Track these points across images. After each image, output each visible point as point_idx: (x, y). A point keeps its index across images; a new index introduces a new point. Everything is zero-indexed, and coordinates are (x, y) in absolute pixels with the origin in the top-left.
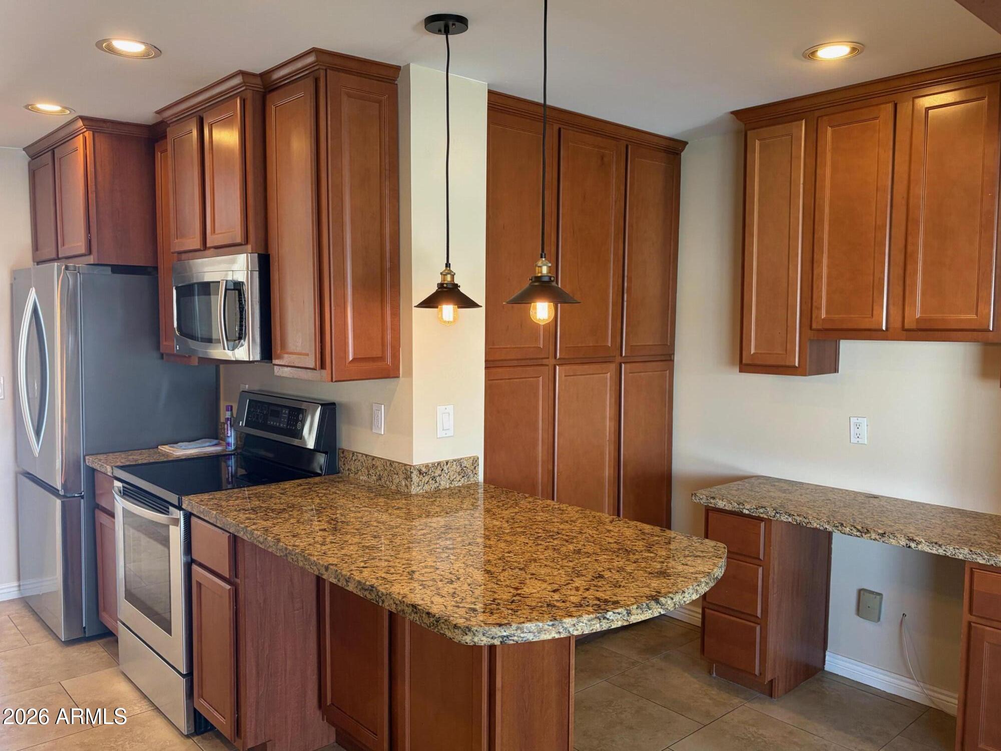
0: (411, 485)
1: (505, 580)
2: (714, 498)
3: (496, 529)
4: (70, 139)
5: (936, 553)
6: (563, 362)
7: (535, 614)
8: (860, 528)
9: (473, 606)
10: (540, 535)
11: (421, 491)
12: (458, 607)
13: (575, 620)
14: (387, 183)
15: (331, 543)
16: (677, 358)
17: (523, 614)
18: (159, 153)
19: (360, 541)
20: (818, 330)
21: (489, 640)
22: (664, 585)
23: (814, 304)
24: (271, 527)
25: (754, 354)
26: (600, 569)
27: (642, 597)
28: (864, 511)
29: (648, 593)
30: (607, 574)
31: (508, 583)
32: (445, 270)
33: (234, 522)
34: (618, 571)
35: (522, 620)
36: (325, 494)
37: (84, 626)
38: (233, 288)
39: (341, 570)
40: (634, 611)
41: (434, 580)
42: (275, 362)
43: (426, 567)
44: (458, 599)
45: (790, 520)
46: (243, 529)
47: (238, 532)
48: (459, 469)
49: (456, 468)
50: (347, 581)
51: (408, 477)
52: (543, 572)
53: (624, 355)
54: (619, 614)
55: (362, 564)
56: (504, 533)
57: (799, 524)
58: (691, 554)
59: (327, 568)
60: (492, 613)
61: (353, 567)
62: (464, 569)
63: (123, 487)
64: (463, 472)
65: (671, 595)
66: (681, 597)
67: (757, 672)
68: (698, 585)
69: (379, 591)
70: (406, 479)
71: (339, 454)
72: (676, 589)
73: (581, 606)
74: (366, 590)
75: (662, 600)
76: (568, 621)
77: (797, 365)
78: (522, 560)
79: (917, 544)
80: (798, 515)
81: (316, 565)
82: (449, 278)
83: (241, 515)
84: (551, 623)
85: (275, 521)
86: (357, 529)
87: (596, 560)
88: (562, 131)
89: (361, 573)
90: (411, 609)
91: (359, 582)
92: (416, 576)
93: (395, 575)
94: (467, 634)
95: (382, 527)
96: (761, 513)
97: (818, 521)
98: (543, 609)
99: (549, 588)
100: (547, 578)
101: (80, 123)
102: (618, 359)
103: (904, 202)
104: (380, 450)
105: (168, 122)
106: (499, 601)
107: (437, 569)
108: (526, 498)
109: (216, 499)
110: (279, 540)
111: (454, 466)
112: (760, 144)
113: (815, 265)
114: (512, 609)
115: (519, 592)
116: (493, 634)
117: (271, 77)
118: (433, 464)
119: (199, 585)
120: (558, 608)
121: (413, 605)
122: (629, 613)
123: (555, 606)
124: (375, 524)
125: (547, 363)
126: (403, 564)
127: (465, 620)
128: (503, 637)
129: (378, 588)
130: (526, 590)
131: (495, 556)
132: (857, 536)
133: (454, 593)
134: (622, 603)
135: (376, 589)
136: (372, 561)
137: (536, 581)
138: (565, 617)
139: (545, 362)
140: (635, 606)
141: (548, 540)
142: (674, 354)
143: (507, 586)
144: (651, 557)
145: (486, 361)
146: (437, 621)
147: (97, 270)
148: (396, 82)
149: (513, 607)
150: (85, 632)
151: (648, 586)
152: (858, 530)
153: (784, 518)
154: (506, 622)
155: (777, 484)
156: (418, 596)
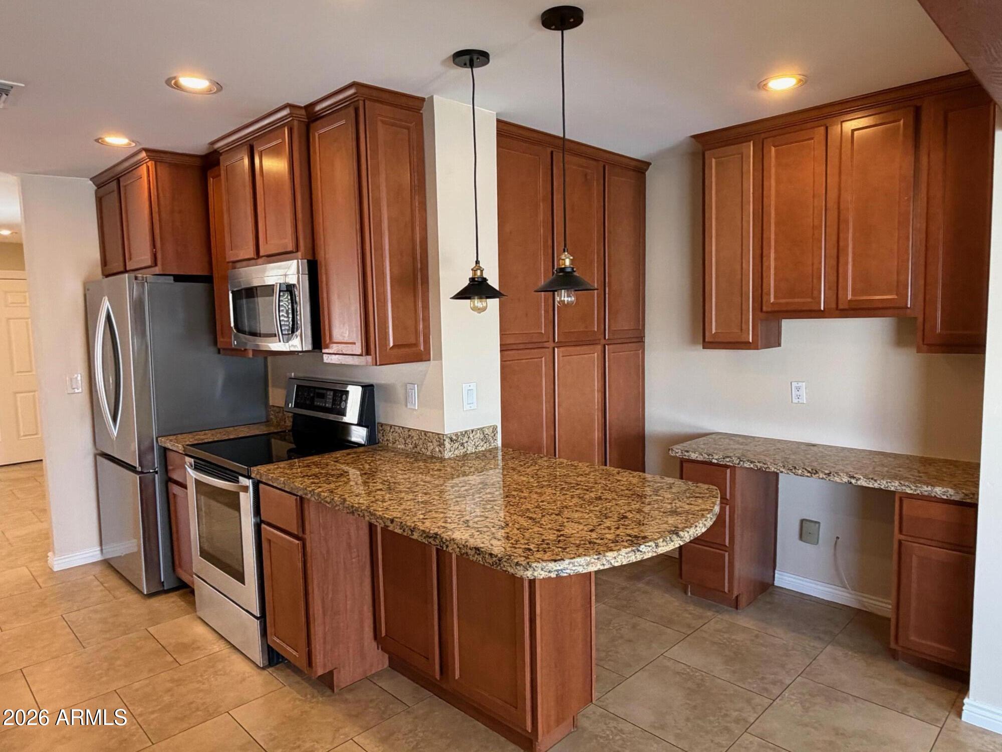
0: (444, 451)
1: (547, 524)
2: (687, 451)
3: (525, 483)
4: (134, 169)
5: (873, 486)
6: (560, 345)
7: (581, 550)
8: (810, 470)
9: (527, 546)
10: (563, 486)
11: (453, 456)
12: (515, 548)
13: (615, 554)
14: (417, 197)
15: (390, 500)
16: (647, 340)
17: (572, 551)
18: (212, 179)
19: (413, 497)
20: (767, 312)
21: (547, 573)
22: (679, 521)
23: (765, 291)
24: (335, 489)
25: (715, 333)
26: (622, 511)
27: (664, 532)
28: (809, 456)
29: (669, 528)
30: (630, 515)
31: (550, 526)
32: (475, 267)
33: (302, 486)
34: (637, 512)
35: (572, 556)
36: (372, 461)
37: (162, 580)
38: (285, 289)
39: (406, 522)
40: (661, 544)
41: (487, 527)
42: (324, 351)
43: (477, 516)
44: (512, 541)
45: (752, 466)
46: (310, 492)
47: (306, 494)
48: (482, 436)
49: (479, 435)
50: (412, 531)
51: (441, 444)
52: (576, 516)
53: (607, 338)
54: (649, 546)
55: (422, 517)
56: (533, 486)
57: (760, 470)
58: (691, 496)
59: (392, 521)
60: (545, 551)
61: (415, 519)
62: (510, 517)
63: (195, 462)
64: (485, 439)
65: (687, 529)
66: (694, 531)
67: (726, 590)
68: (706, 520)
69: (443, 538)
70: (440, 446)
71: (378, 427)
72: (689, 524)
73: (617, 542)
74: (430, 537)
75: (681, 533)
76: (610, 555)
77: (751, 341)
78: (555, 507)
79: (857, 480)
80: (758, 462)
81: (382, 519)
82: (479, 273)
83: (306, 480)
84: (596, 557)
85: (337, 484)
86: (408, 488)
87: (616, 504)
88: (554, 153)
89: (424, 523)
90: (474, 551)
91: (424, 531)
92: (471, 524)
93: (453, 524)
94: (528, 570)
95: (429, 486)
96: (727, 461)
97: (776, 466)
98: (587, 546)
99: (586, 529)
100: (581, 521)
101: (143, 154)
102: (603, 342)
103: (836, 206)
104: (412, 423)
105: (221, 152)
106: (548, 541)
107: (487, 517)
108: (542, 457)
109: (281, 468)
110: (345, 500)
111: (479, 434)
112: (716, 162)
113: (764, 259)
114: (561, 547)
115: (562, 533)
116: (550, 569)
117: (314, 108)
118: (461, 432)
119: (269, 541)
120: (599, 544)
121: (475, 548)
122: (657, 546)
123: (595, 543)
124: (423, 484)
125: (548, 346)
126: (457, 515)
127: (524, 558)
128: (557, 571)
129: (442, 535)
130: (567, 531)
131: (532, 505)
132: (808, 476)
133: (508, 537)
134: (650, 537)
135: (440, 536)
136: (430, 514)
137: (573, 524)
138: (607, 551)
139: (546, 345)
140: (661, 540)
141: (572, 491)
142: (644, 336)
143: (550, 529)
144: (660, 500)
145: (501, 345)
146: (500, 561)
147: (162, 279)
148: (421, 112)
149: (561, 545)
150: (163, 586)
151: (666, 523)
152: (809, 472)
153: (747, 465)
154: (560, 558)
155: (733, 438)
156: (478, 540)
